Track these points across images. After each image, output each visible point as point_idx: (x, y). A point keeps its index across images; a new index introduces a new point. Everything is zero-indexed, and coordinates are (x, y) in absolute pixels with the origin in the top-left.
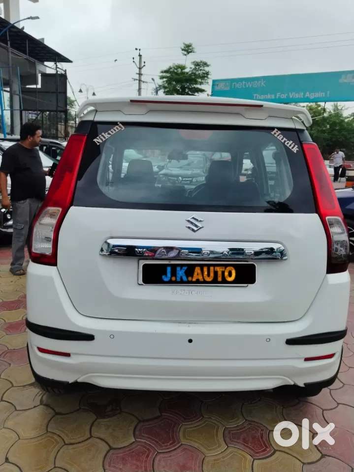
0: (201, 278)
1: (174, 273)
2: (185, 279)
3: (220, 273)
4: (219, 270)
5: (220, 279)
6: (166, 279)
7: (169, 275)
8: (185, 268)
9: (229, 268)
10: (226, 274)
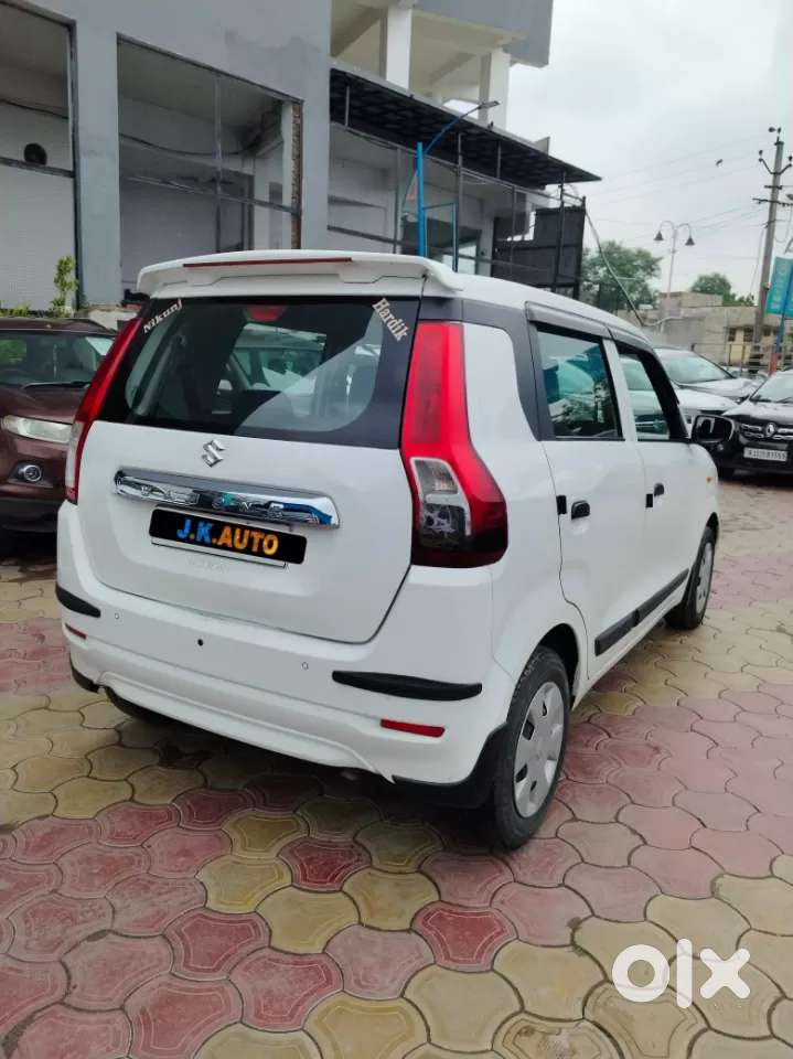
0: (229, 543)
1: (194, 529)
2: (207, 539)
3: (256, 541)
4: (257, 536)
5: (255, 549)
6: (181, 534)
7: (187, 530)
8: (210, 525)
9: (269, 537)
10: (265, 543)
